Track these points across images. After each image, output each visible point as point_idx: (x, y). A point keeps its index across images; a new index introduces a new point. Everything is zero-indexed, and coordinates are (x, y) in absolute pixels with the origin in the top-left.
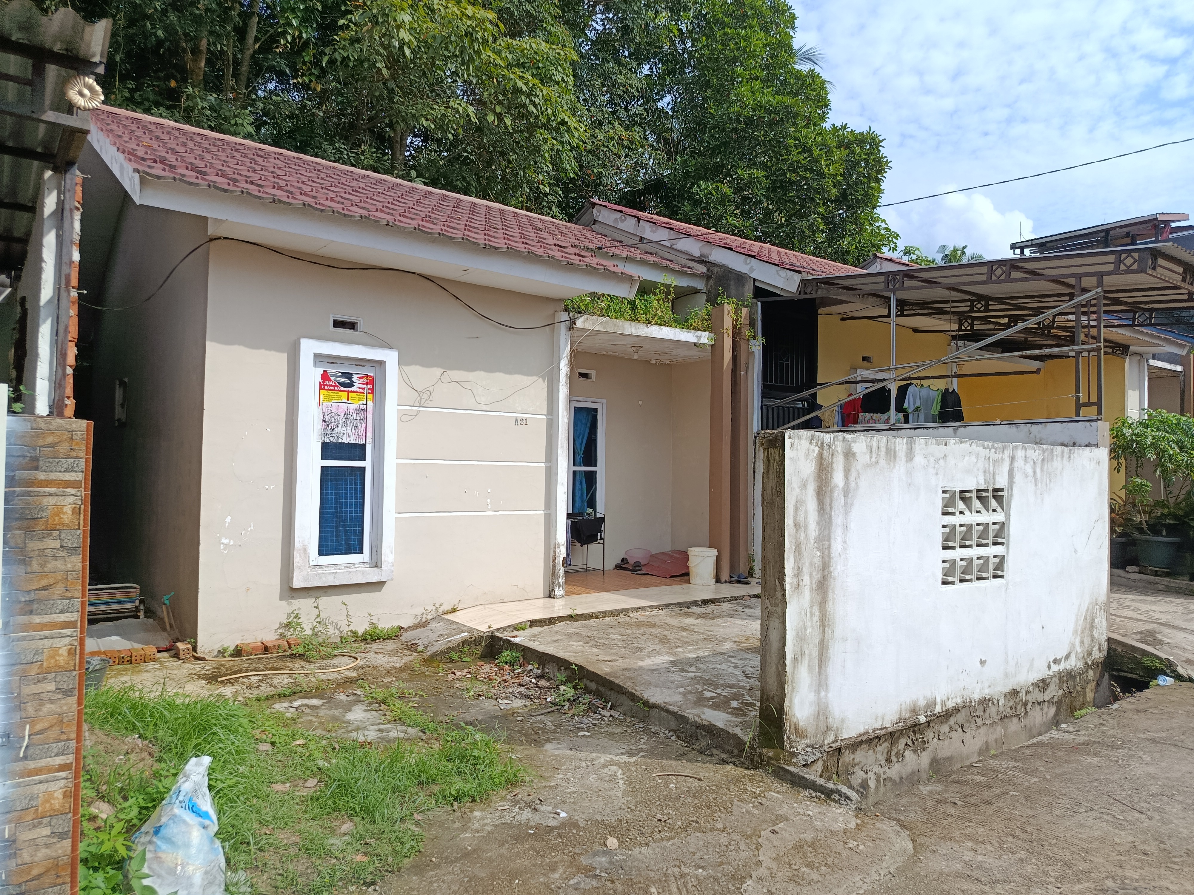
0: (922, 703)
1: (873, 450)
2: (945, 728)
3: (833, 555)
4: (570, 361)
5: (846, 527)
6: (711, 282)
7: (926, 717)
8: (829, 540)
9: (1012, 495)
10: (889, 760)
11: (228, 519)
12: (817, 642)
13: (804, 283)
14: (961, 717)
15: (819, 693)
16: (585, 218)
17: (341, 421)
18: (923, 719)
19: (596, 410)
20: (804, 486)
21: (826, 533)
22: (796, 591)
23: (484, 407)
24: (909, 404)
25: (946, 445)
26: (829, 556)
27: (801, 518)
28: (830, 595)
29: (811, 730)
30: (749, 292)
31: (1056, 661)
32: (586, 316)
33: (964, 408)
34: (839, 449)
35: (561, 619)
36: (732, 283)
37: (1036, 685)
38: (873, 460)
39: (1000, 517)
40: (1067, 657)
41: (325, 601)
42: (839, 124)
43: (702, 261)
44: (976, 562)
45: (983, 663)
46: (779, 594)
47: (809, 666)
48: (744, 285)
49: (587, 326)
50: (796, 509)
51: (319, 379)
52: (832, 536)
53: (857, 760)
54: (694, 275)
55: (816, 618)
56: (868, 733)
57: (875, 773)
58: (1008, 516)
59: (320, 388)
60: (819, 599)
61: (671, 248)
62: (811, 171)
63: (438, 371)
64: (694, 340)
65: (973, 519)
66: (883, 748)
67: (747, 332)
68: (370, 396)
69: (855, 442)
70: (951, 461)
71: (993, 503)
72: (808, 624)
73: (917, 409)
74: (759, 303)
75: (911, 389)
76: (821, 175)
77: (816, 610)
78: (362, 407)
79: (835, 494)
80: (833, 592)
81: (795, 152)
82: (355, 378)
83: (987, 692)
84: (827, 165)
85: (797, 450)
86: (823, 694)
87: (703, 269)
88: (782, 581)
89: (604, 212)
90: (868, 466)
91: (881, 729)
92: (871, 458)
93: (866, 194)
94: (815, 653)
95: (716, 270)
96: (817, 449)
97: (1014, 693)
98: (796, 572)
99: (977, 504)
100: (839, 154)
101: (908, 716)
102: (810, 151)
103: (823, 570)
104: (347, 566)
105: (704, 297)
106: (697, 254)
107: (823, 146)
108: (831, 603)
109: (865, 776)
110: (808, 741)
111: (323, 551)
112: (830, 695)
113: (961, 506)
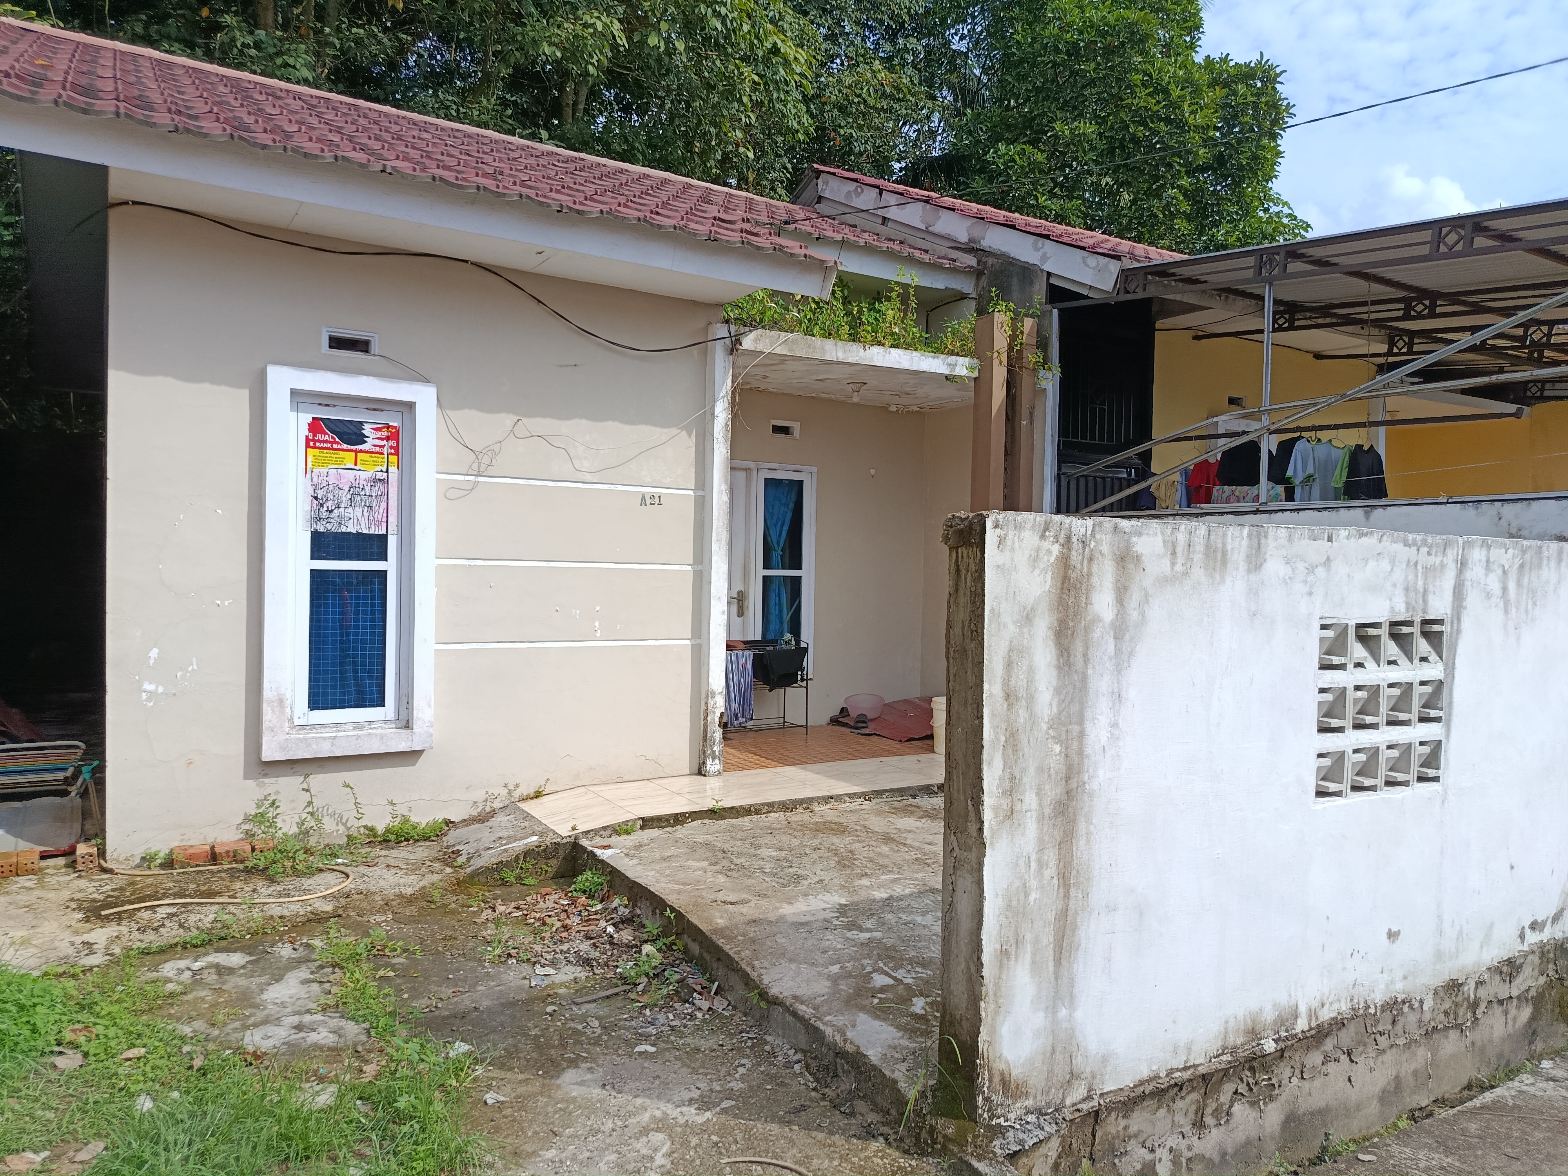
0: (1269, 1016)
1: (1179, 549)
2: (1315, 1058)
3: (1088, 751)
4: (733, 404)
5: (1118, 697)
6: (984, 281)
7: (1275, 1041)
8: (1081, 721)
9: (1459, 631)
10: (1199, 1124)
11: (154, 653)
12: (1051, 916)
13: (1126, 275)
14: (1346, 1037)
15: (1055, 1011)
16: (807, 195)
17: (345, 497)
18: (1270, 1046)
19: (801, 483)
20: (1027, 618)
21: (1075, 708)
22: (1007, 823)
23: (588, 477)
24: (1295, 470)
25: (1330, 539)
26: (1081, 753)
27: (1019, 680)
28: (1082, 826)
29: (1036, 1081)
30: (1039, 294)
31: (1535, 926)
32: (759, 331)
33: (1388, 475)
34: (1105, 548)
35: (695, 815)
36: (1015, 281)
37: (1496, 970)
38: (1179, 568)
39: (1434, 671)
40: (1556, 918)
41: (319, 781)
42: (1216, 55)
43: (971, 249)
44: (1386, 755)
45: (1392, 935)
46: (973, 828)
47: (1033, 962)
48: (1031, 283)
49: (760, 347)
50: (1009, 665)
51: (304, 431)
52: (1088, 714)
53: (1134, 1129)
54: (954, 271)
55: (1050, 871)
56: (1157, 1077)
57: (1171, 1150)
58: (1450, 669)
59: (308, 446)
60: (1058, 834)
61: (927, 231)
62: (1168, 121)
63: (508, 419)
64: (944, 370)
65: (1382, 675)
66: (1186, 1103)
67: (1031, 357)
68: (393, 459)
69: (1140, 534)
70: (1340, 569)
71: (1422, 646)
72: (1033, 883)
73: (1309, 479)
74: (1055, 312)
75: (1299, 446)
76: (1181, 126)
77: (1051, 856)
78: (380, 475)
79: (1096, 634)
80: (1089, 822)
81: (1142, 93)
82: (367, 430)
83: (1399, 990)
84: (1192, 113)
85: (1013, 550)
86: (1063, 1013)
87: (971, 260)
88: (978, 802)
89: (834, 182)
90: (1164, 581)
91: (1186, 1069)
92: (1173, 564)
93: (1255, 157)
94: (1047, 938)
95: (990, 261)
96: (1056, 549)
97: (1454, 986)
98: (1007, 785)
99: (1391, 649)
100: (1212, 96)
101: (1239, 1041)
102: (1166, 92)
103: (1068, 779)
104: (358, 726)
105: (973, 305)
106: (963, 238)
107: (1188, 82)
108: (1082, 842)
109: (1149, 1157)
110: (1029, 1103)
111: (315, 703)
112: (1079, 1014)
113: (1358, 651)
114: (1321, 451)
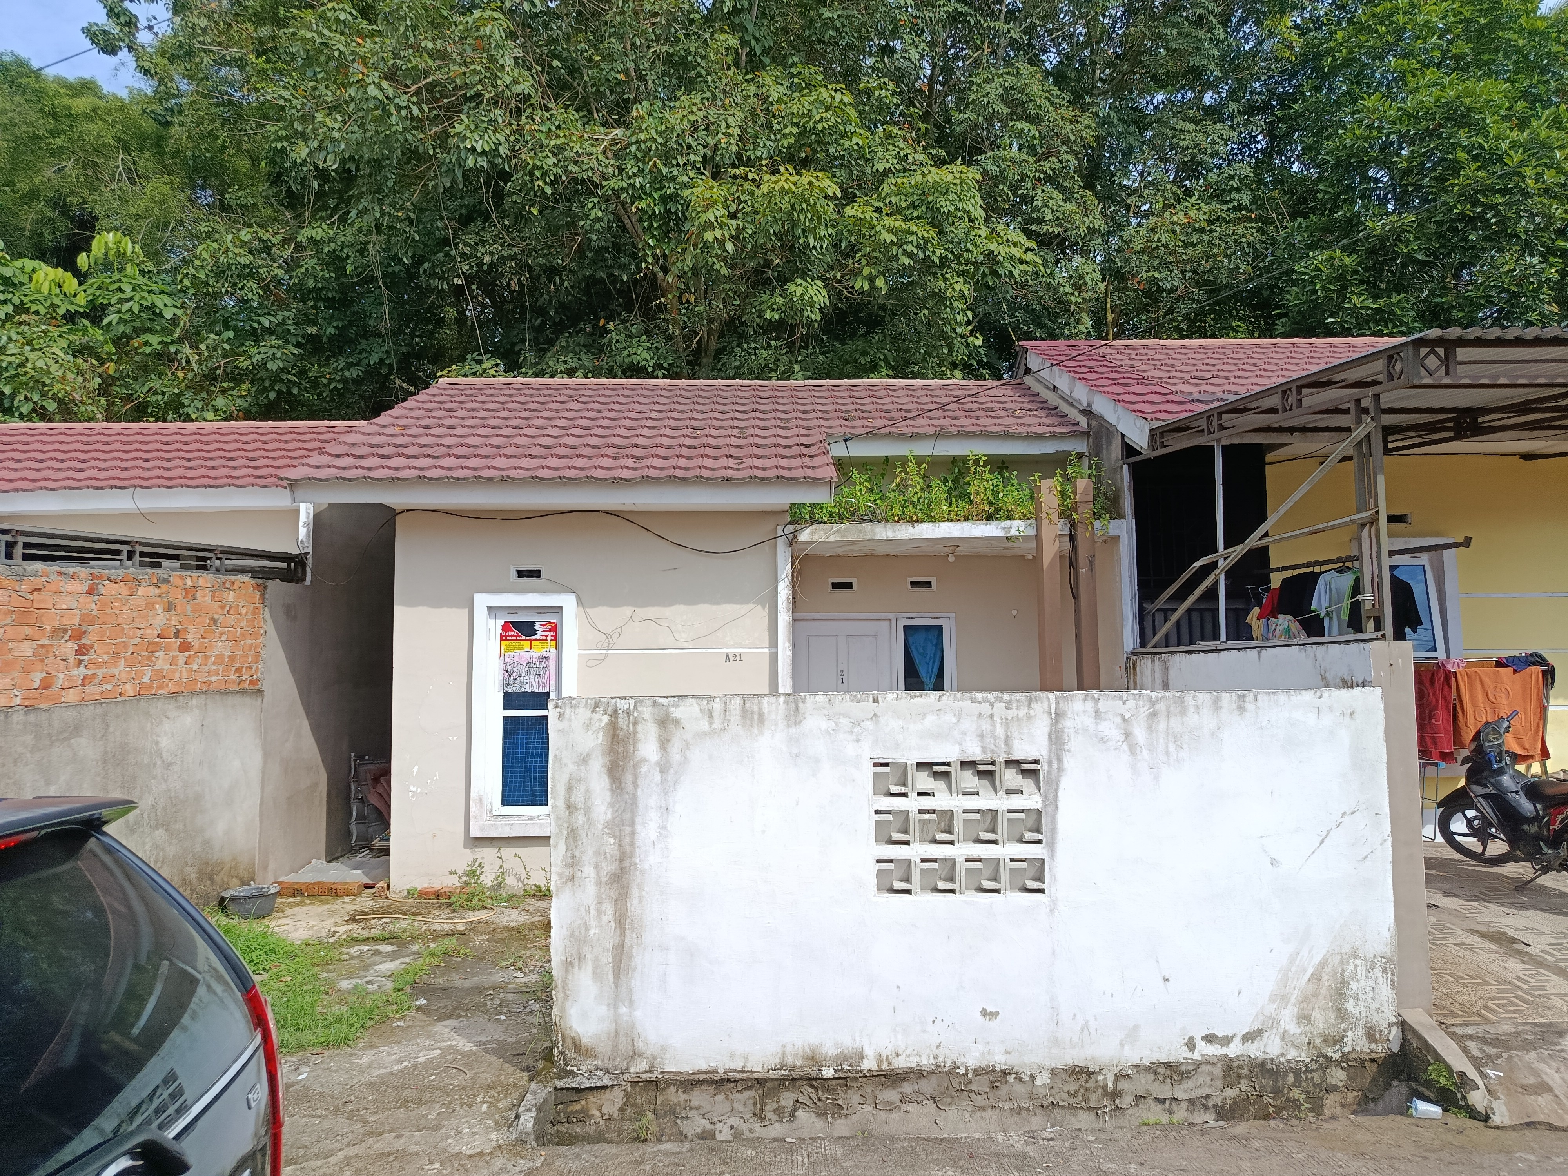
0: (828, 1050)
1: (716, 714)
4: (793, 582)
5: (666, 810)
6: (1091, 440)
7: (836, 1071)
8: (633, 824)
9: (1060, 770)
10: (760, 1116)
11: (416, 769)
14: (931, 1086)
17: (524, 670)
18: (830, 1073)
19: (940, 628)
20: (584, 760)
22: (570, 884)
23: (686, 645)
25: (875, 701)
28: (635, 892)
29: (603, 1050)
30: (1117, 446)
32: (814, 526)
34: (647, 716)
36: (1104, 438)
38: (716, 725)
39: (1030, 800)
43: (1086, 412)
44: (965, 866)
45: (988, 1014)
48: (1114, 442)
49: (816, 537)
51: (499, 630)
52: (638, 820)
57: (732, 1127)
58: (1052, 800)
59: (501, 640)
63: (627, 611)
65: (957, 803)
66: (746, 1096)
68: (553, 643)
69: (677, 706)
70: (891, 722)
71: (1014, 781)
74: (1125, 467)
78: (545, 654)
79: (644, 769)
80: (640, 887)
82: (538, 626)
83: (1000, 1060)
87: (1086, 423)
90: (703, 735)
92: (711, 724)
94: (607, 959)
95: (1094, 423)
97: (1082, 1072)
99: (968, 781)
103: (621, 860)
104: (531, 817)
108: (635, 902)
109: (709, 1127)
111: (506, 802)
112: (638, 1014)
113: (925, 783)
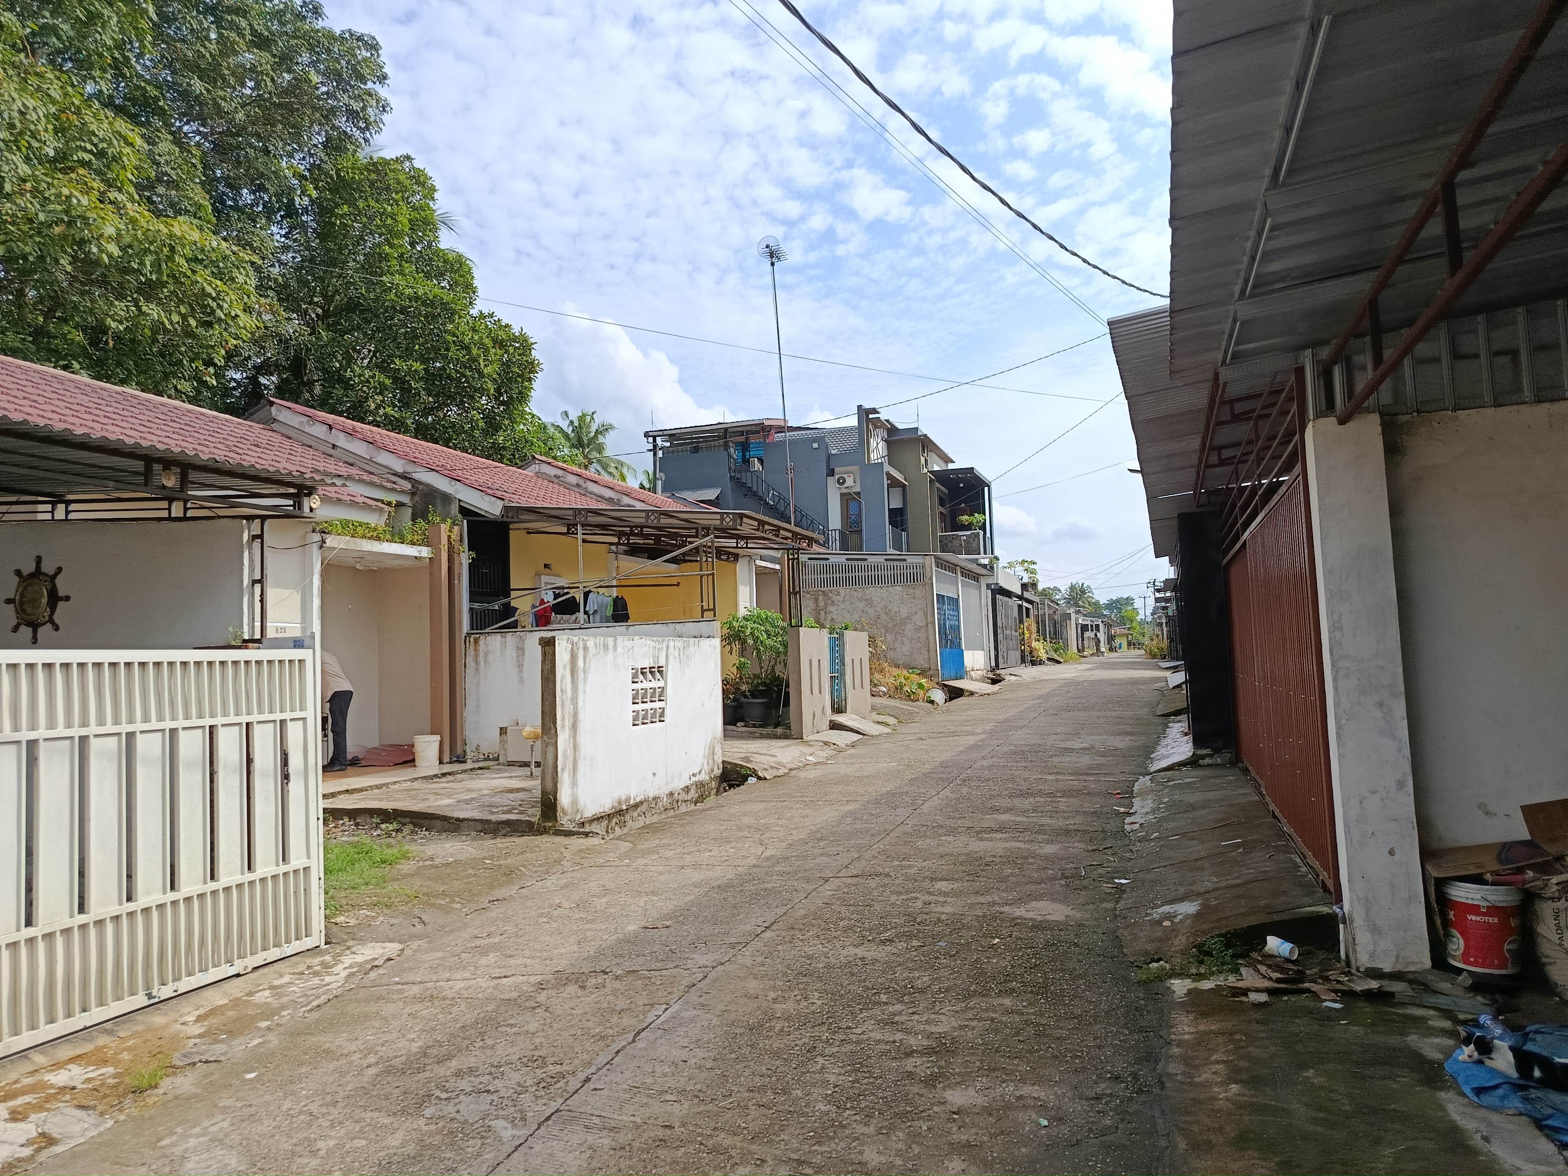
0: (623, 798)
2: (635, 814)
3: (579, 708)
4: (322, 575)
5: (585, 691)
6: (417, 498)
7: (626, 806)
10: (607, 832)
12: (572, 759)
13: (506, 508)
14: (643, 808)
15: (573, 789)
16: (260, 414)
18: (624, 807)
20: (565, 667)
21: (576, 695)
22: (562, 728)
24: (590, 608)
25: (633, 640)
26: (577, 709)
27: (563, 686)
28: (578, 732)
29: (569, 811)
30: (454, 509)
31: (694, 775)
33: (630, 611)
34: (581, 645)
36: (438, 501)
37: (683, 789)
38: (597, 647)
39: (661, 684)
40: (700, 772)
42: (486, 312)
43: (404, 476)
44: (650, 712)
45: (654, 774)
46: (553, 731)
47: (568, 772)
48: (450, 504)
50: (561, 681)
52: (578, 697)
53: (593, 829)
54: (403, 492)
55: (571, 745)
56: (597, 814)
58: (666, 683)
60: (573, 733)
61: (371, 460)
62: (471, 370)
64: (417, 555)
66: (605, 823)
67: (456, 545)
69: (589, 641)
70: (636, 650)
71: (658, 675)
72: (568, 748)
73: (595, 612)
75: (591, 595)
76: (481, 375)
77: (572, 740)
79: (580, 672)
80: (579, 730)
81: (453, 348)
83: (657, 793)
84: (486, 366)
85: (562, 643)
87: (408, 486)
88: (555, 723)
89: (286, 412)
91: (604, 812)
93: (520, 393)
94: (571, 766)
95: (421, 487)
96: (570, 646)
97: (671, 794)
98: (562, 718)
99: (649, 676)
100: (494, 353)
101: (616, 805)
102: (467, 348)
103: (575, 717)
105: (410, 510)
106: (400, 470)
107: (481, 345)
108: (578, 736)
110: (568, 817)
112: (578, 791)
113: (641, 677)
114: (600, 598)
